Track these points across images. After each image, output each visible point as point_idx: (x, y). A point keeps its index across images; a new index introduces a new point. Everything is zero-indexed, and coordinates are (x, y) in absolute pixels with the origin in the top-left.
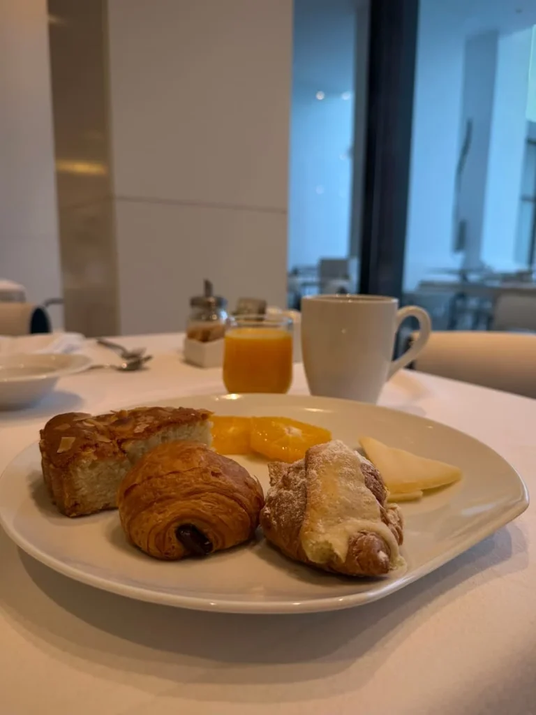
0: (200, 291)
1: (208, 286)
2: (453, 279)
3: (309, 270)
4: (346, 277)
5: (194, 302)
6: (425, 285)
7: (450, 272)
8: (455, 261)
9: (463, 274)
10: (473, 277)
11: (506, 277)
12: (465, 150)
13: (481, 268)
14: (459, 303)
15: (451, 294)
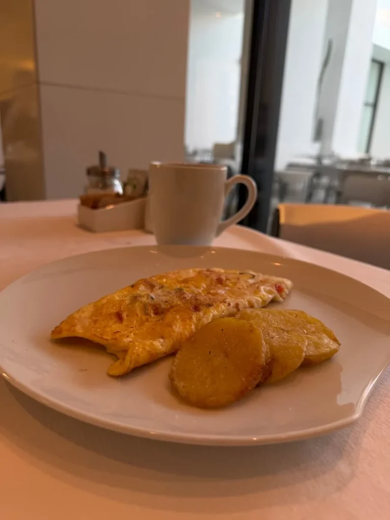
0: (96, 162)
1: (102, 156)
2: (311, 162)
3: (205, 151)
4: (233, 157)
5: (90, 172)
6: (291, 166)
7: (310, 157)
8: (314, 149)
9: (319, 158)
10: (326, 162)
11: (351, 163)
12: (326, 63)
13: (332, 156)
14: (315, 181)
15: (309, 174)
